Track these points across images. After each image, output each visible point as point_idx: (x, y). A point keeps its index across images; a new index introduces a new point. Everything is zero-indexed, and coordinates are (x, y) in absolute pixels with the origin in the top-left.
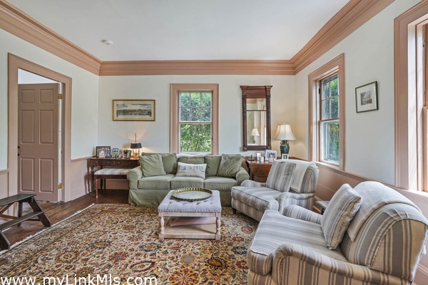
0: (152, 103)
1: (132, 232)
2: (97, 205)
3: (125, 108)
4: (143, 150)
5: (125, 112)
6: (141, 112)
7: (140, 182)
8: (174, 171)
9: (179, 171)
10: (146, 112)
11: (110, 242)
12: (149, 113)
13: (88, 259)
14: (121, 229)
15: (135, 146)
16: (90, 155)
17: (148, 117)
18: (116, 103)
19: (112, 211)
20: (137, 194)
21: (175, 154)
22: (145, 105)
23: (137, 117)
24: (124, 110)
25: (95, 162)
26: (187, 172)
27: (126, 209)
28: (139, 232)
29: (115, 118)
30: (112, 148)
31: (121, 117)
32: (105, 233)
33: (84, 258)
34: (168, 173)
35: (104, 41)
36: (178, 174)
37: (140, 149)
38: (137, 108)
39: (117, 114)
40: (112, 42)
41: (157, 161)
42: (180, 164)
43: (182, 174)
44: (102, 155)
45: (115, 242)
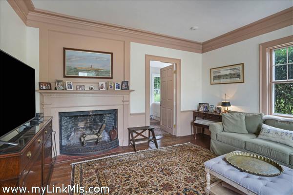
0: (241, 66)
1: (192, 174)
2: (191, 144)
3: (219, 74)
4: (231, 108)
5: (219, 77)
6: (231, 76)
7: (218, 136)
8: (257, 133)
9: (262, 133)
10: (236, 75)
11: (172, 173)
12: (239, 76)
13: (153, 177)
14: (187, 168)
15: (224, 104)
16: (195, 108)
17: (238, 80)
18: (212, 71)
19: (194, 151)
20: (216, 144)
21: (261, 115)
22: (235, 69)
23: (229, 80)
24: (219, 76)
25: (196, 114)
26: (270, 136)
27: (205, 154)
28: (197, 176)
29: (213, 82)
30: (209, 105)
31: (217, 81)
32: (176, 165)
33: (152, 175)
34: (250, 132)
35: (191, 28)
36: (260, 136)
37: (229, 107)
38: (228, 72)
39: (214, 79)
40: (197, 28)
41: (239, 119)
42: (265, 126)
43: (265, 137)
44: (202, 109)
45: (175, 175)
